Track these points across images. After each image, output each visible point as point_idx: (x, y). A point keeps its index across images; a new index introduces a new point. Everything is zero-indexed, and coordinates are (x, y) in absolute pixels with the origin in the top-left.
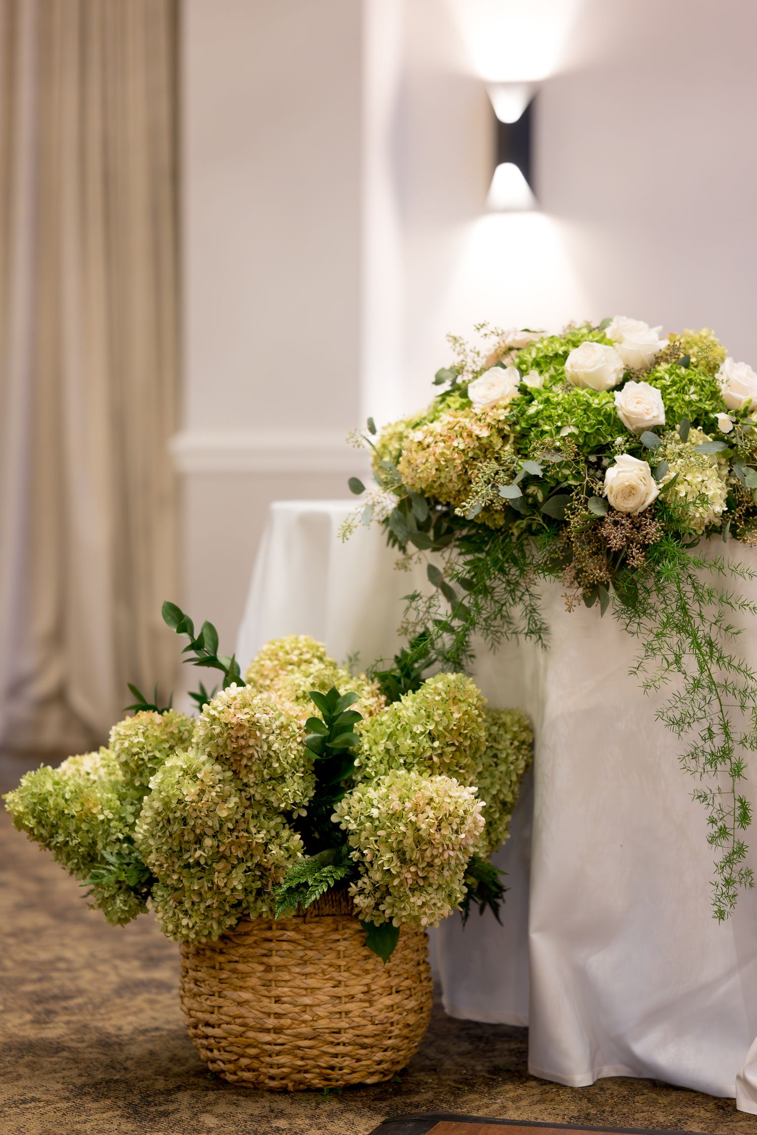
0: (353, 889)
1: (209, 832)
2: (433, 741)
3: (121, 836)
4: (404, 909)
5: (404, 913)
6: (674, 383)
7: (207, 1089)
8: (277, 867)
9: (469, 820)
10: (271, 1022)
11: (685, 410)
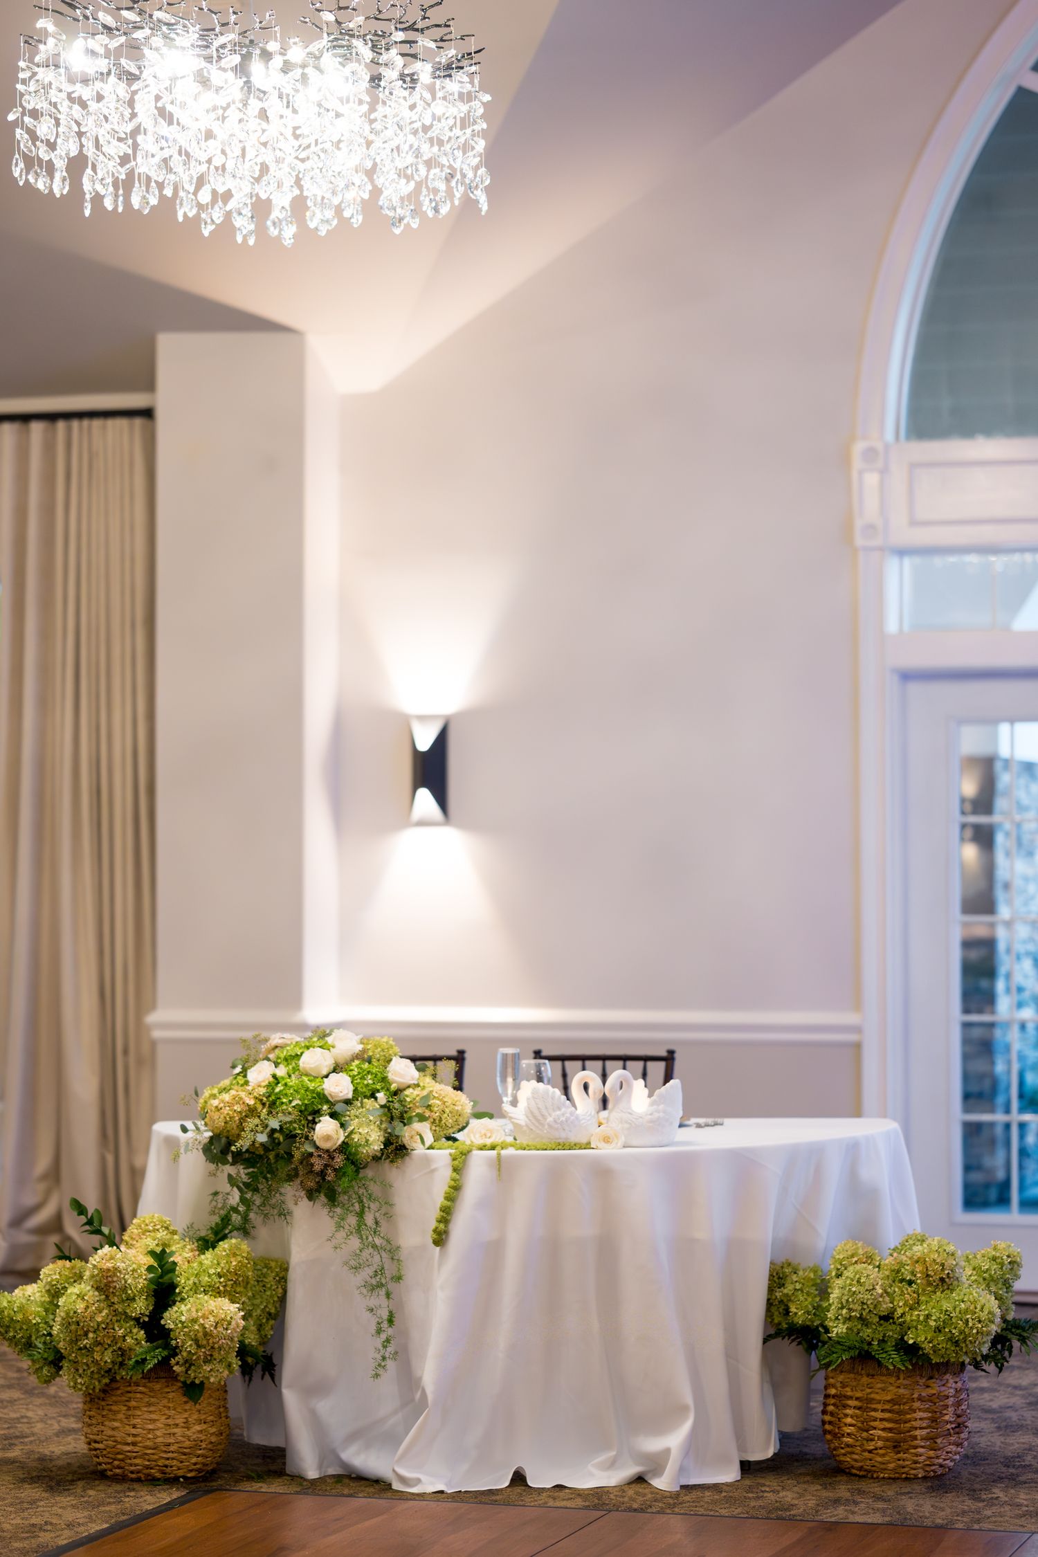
0: (173, 1361)
1: (91, 1329)
2: (220, 1277)
3: (45, 1332)
4: (200, 1373)
5: (200, 1375)
6: (359, 1073)
7: (96, 1479)
8: (130, 1349)
9: (233, 1323)
10: (130, 1439)
11: (364, 1090)
